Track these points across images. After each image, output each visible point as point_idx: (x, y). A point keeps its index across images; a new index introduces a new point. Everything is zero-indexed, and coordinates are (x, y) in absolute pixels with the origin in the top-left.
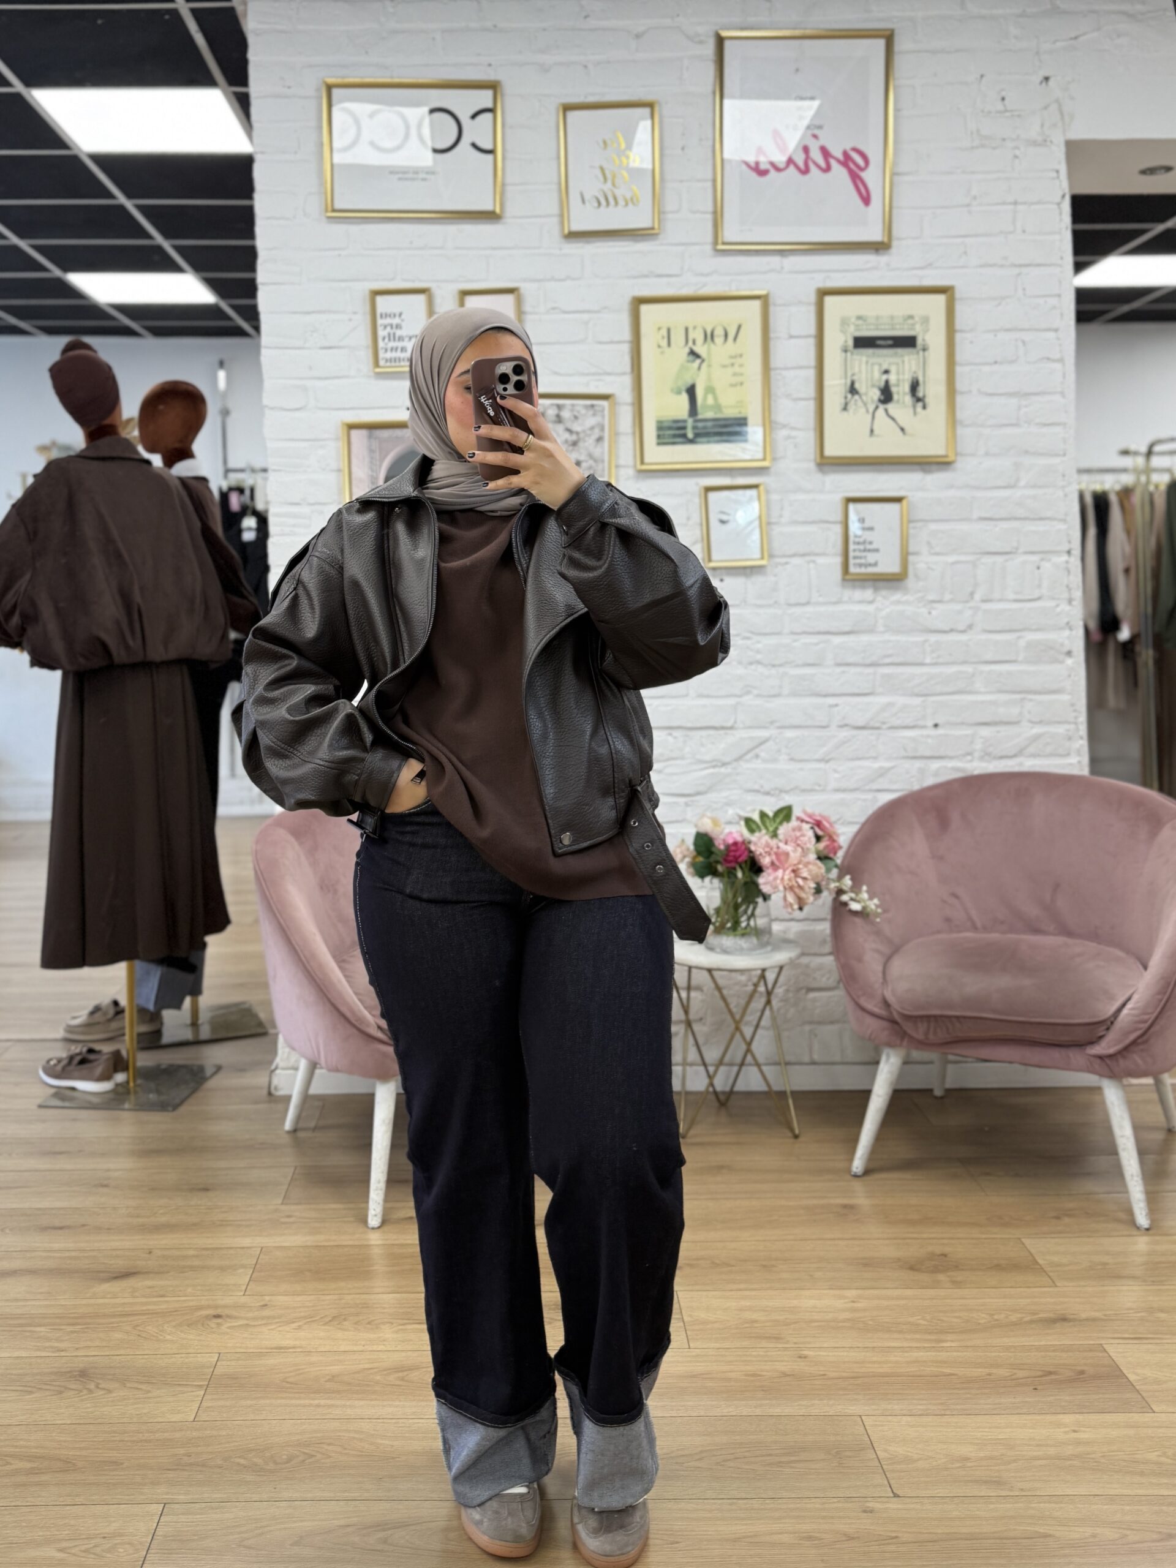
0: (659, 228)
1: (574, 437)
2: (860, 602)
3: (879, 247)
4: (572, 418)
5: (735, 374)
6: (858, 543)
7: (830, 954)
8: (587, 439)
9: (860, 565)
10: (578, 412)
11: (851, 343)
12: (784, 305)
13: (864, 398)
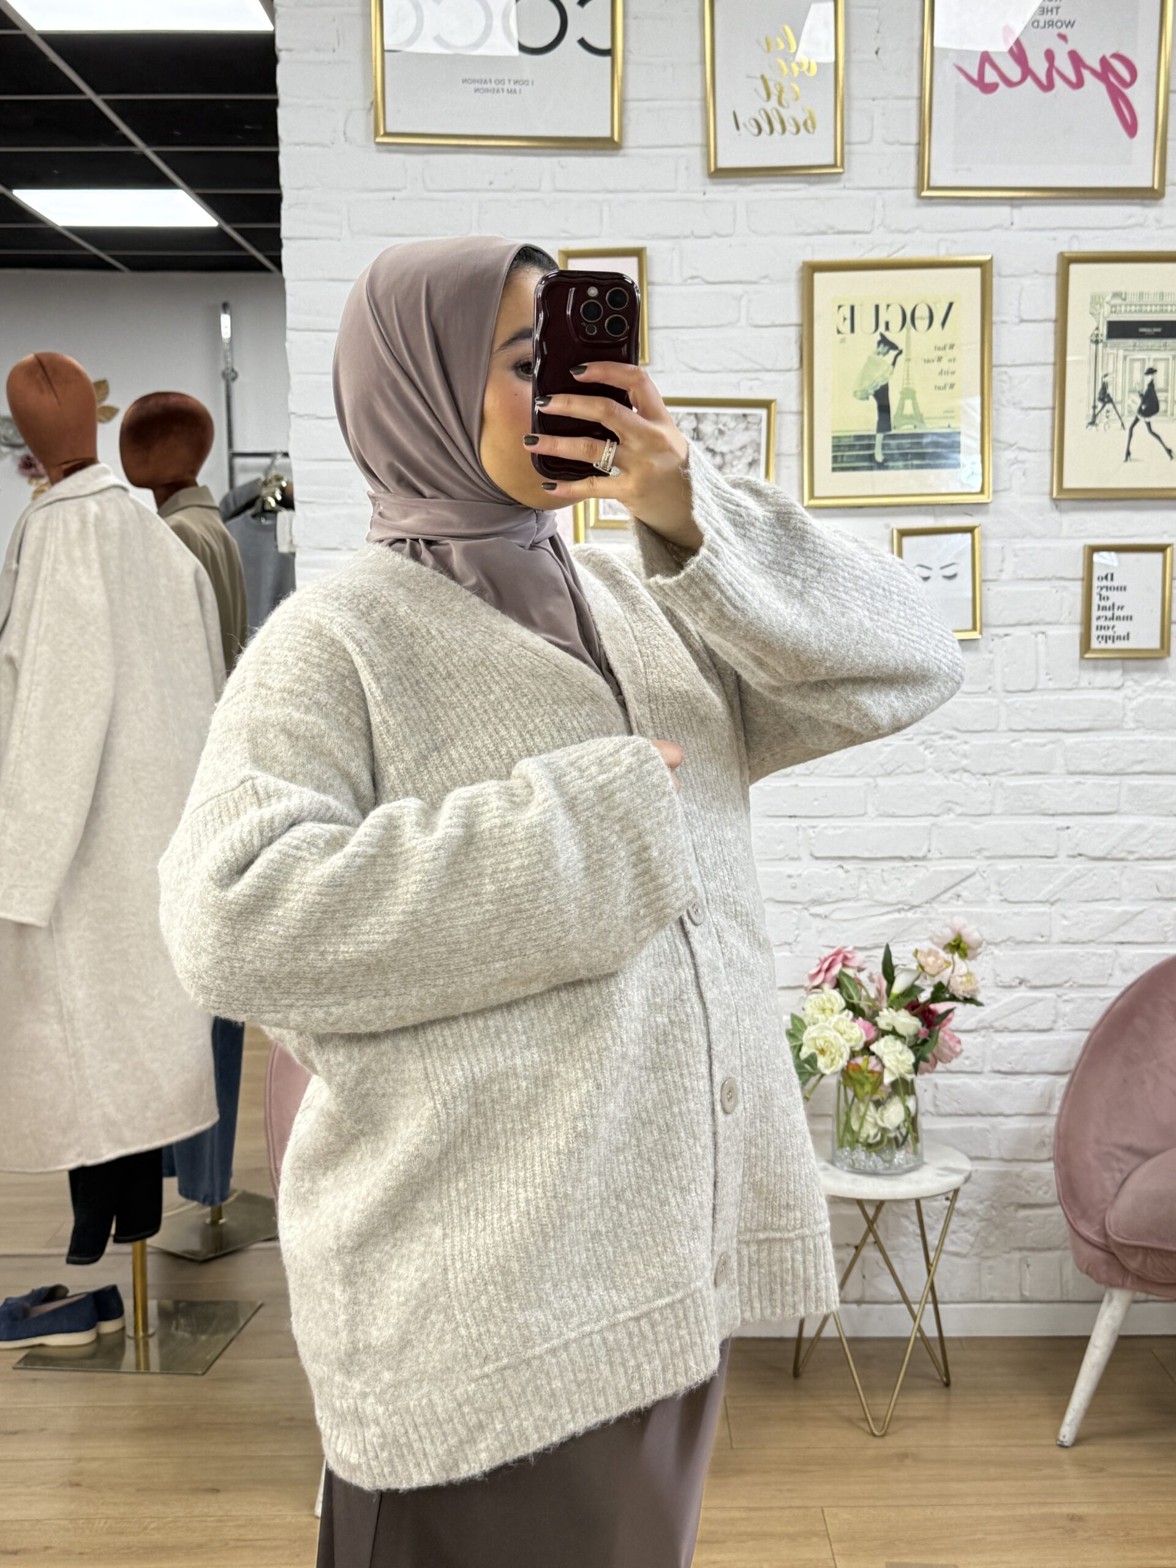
0: (842, 166)
1: (718, 460)
2: (1103, 688)
3: (1149, 195)
4: (716, 432)
5: (941, 373)
6: (1104, 608)
7: (1049, 1160)
8: (735, 463)
9: (1106, 639)
10: (725, 425)
11: (1104, 330)
12: (1014, 276)
13: (1119, 407)
